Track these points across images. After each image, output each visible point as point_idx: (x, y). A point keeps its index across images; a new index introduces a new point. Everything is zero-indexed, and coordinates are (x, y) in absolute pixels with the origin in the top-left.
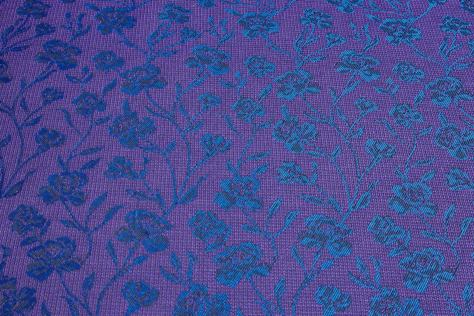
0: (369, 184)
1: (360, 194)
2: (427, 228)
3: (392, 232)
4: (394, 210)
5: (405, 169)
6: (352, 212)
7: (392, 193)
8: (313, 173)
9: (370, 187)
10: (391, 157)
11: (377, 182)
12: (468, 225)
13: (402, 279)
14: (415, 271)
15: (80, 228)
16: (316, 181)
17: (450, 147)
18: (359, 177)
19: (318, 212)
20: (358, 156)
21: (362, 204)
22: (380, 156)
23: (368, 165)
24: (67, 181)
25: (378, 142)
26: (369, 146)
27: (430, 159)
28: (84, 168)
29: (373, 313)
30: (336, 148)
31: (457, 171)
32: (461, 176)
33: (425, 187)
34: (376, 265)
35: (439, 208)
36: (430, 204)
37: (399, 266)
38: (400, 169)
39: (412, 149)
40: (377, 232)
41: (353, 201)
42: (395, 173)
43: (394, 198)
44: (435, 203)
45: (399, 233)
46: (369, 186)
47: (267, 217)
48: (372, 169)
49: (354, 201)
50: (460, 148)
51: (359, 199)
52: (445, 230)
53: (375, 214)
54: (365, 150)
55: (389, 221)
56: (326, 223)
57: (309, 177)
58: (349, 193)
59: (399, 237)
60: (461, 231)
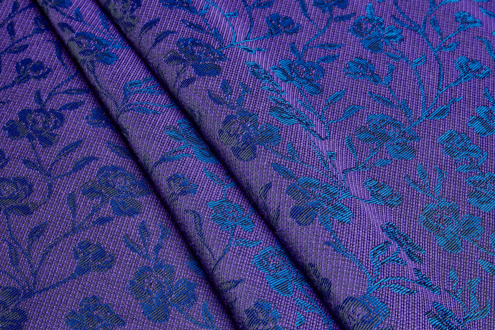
0: (450, 99)
3: (466, 149)
8: (387, 75)
9: (450, 101)
10: (483, 79)
11: (459, 99)
13: (466, 194)
16: (389, 82)
18: (440, 90)
21: (437, 115)
22: (470, 75)
25: (472, 61)
26: (459, 63)
30: (420, 57)
45: (474, 151)
47: (325, 104)
48: (457, 85)
49: (429, 111)
51: (435, 110)
53: (451, 128)
54: (454, 66)
55: (465, 138)
56: (391, 125)
57: (381, 77)
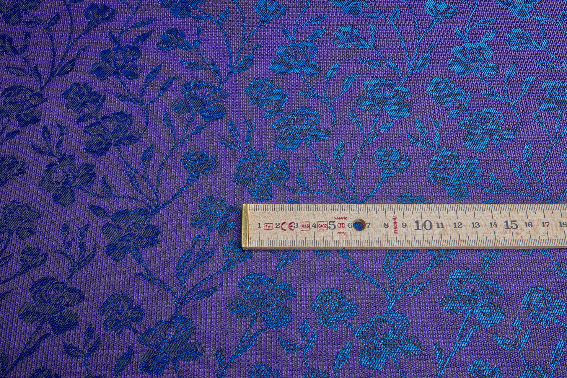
1: (420, 56)
2: (487, 88)
4: (454, 71)
5: (466, 29)
6: (411, 74)
7: (452, 54)
12: (529, 84)
14: (475, 131)
15: (136, 101)
17: (512, 6)
19: (377, 76)
20: (417, 18)
23: (428, 27)
24: (120, 56)
27: (491, 18)
28: (137, 41)
29: (432, 173)
31: (519, 30)
32: (523, 35)
33: (486, 47)
34: (435, 126)
35: (500, 68)
36: (491, 64)
37: (459, 127)
38: (460, 30)
39: (473, 9)
40: (437, 94)
41: (412, 63)
42: (456, 33)
43: (454, 59)
44: (496, 63)
46: (428, 47)
50: (523, 6)
52: (506, 90)
58: (408, 55)
59: (458, 97)
60: (522, 91)
